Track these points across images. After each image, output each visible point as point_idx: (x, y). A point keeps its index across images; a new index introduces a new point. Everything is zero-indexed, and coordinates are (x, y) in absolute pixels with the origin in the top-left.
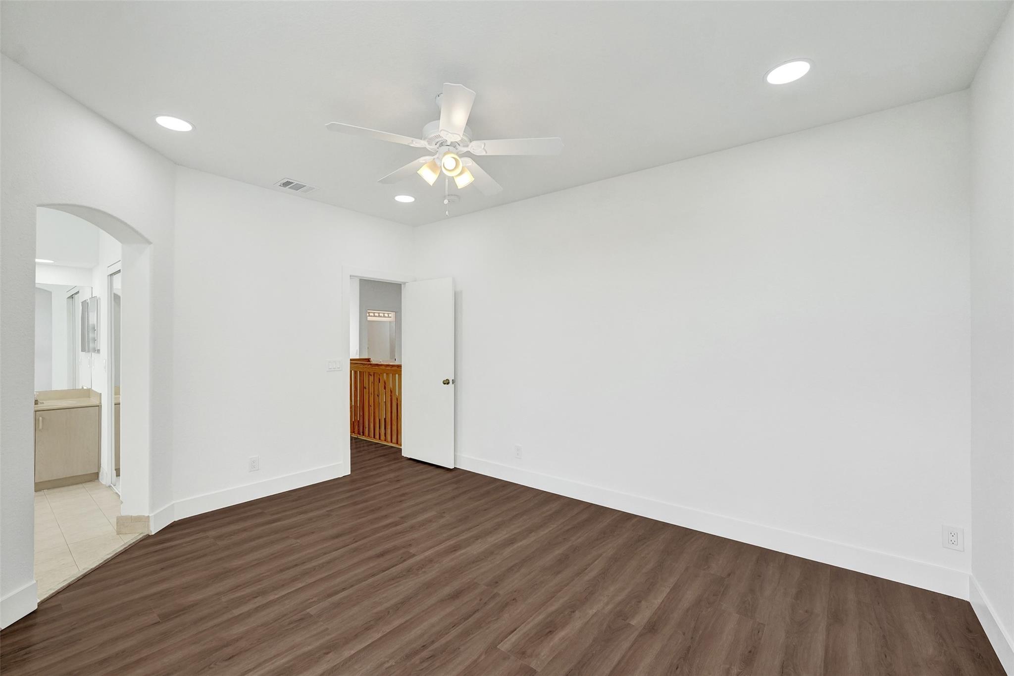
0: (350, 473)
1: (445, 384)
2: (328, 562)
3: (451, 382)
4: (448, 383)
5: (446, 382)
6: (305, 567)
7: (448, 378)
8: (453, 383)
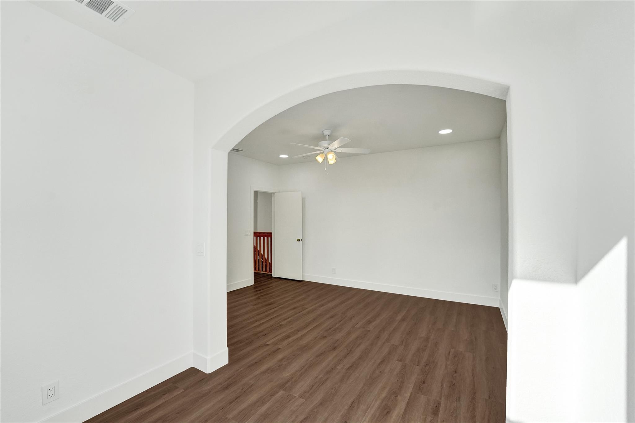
0: (253, 284)
1: (298, 241)
2: (275, 311)
3: (301, 240)
4: (299, 241)
5: (299, 240)
6: (267, 313)
7: (299, 238)
8: (302, 241)
